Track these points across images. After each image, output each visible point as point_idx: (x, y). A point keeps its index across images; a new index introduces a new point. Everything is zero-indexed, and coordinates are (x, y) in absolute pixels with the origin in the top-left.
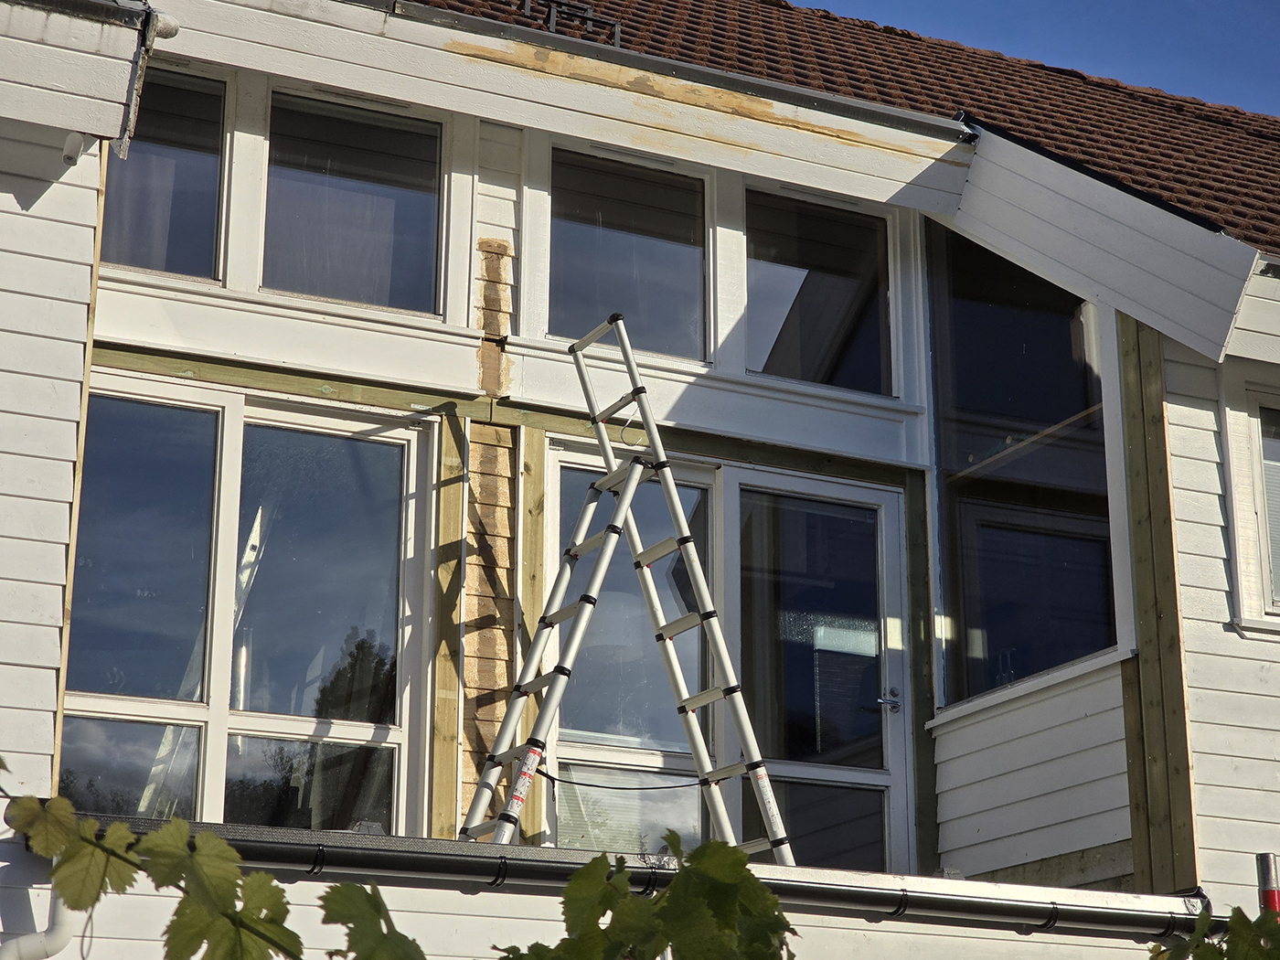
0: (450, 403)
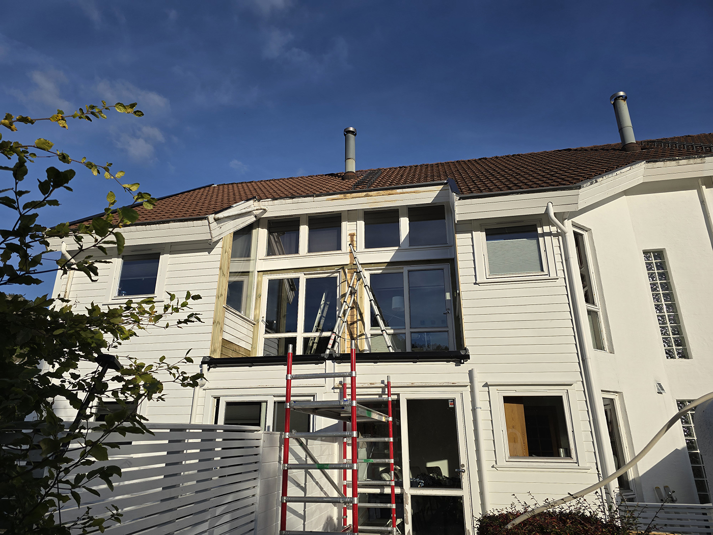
0: (343, 267)
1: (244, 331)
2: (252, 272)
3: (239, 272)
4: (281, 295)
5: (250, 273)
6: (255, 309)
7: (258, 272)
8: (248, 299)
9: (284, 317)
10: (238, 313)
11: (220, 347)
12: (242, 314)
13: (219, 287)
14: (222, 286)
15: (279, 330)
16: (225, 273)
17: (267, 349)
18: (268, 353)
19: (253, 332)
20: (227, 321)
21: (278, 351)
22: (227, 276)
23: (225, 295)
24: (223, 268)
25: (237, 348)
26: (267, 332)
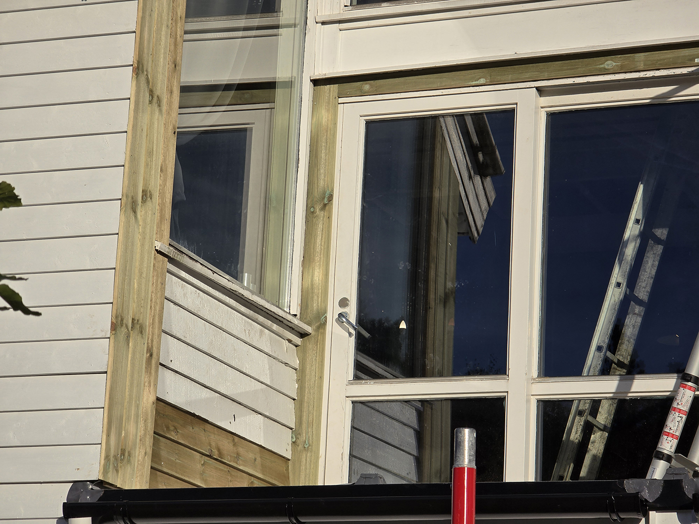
1: (259, 365)
2: (289, 84)
3: (228, 87)
4: (431, 199)
5: (279, 92)
6: (307, 260)
7: (316, 82)
8: (273, 217)
9: (445, 302)
10: (224, 280)
11: (149, 441)
12: (245, 287)
13: (133, 158)
14: (150, 153)
15: (424, 366)
16: (161, 89)
17: (367, 455)
18: (372, 470)
19: (301, 372)
20: (175, 319)
21: (419, 461)
22: (170, 103)
23: (162, 194)
24: (149, 65)
25: (226, 445)
26: (362, 372)
